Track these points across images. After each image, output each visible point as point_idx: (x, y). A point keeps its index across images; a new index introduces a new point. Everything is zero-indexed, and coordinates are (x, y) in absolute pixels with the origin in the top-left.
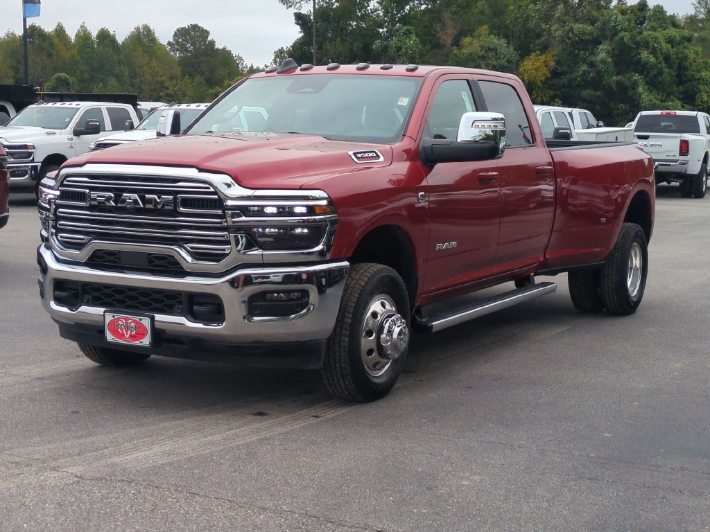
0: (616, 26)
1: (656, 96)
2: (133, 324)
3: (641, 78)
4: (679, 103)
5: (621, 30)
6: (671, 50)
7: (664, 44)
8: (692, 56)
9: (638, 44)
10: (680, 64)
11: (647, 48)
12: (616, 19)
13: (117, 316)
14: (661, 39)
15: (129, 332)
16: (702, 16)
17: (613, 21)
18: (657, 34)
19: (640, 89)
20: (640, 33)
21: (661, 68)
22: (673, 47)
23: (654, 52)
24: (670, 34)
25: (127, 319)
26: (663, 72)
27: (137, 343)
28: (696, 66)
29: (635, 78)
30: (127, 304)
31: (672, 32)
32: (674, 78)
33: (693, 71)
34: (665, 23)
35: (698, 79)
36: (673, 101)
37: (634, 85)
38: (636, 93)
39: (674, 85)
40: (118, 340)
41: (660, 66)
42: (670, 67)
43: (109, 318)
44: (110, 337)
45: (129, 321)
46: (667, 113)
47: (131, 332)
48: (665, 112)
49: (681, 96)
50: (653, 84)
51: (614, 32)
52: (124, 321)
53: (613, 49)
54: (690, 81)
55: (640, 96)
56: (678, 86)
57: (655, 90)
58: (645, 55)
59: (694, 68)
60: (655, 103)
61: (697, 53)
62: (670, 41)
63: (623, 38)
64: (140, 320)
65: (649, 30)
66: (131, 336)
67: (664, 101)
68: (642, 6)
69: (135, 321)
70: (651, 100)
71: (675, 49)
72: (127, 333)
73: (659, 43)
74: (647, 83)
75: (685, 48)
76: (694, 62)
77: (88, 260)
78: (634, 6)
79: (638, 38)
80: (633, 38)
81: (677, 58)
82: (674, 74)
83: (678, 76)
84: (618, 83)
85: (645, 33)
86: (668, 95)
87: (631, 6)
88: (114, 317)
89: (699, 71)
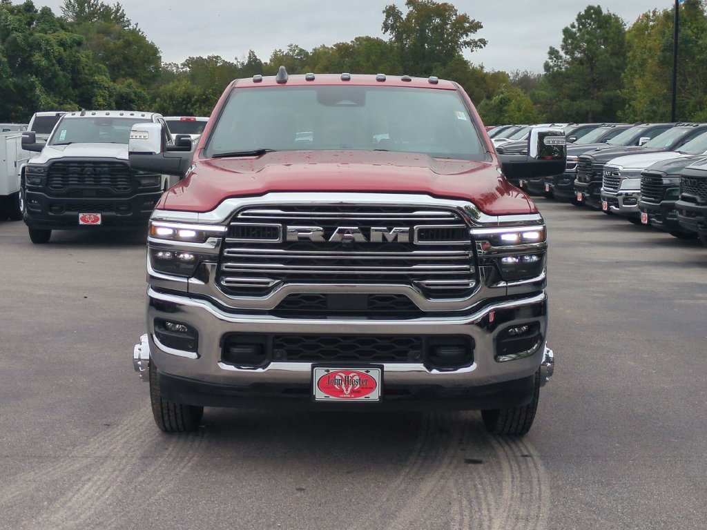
0: (7, 25)
1: (54, 98)
2: (356, 378)
3: (38, 80)
4: (76, 106)
5: (12, 30)
6: (64, 53)
7: (56, 47)
8: (84, 60)
9: (30, 45)
10: (73, 67)
11: (40, 49)
12: (6, 18)
13: (332, 370)
14: (53, 42)
15: (351, 387)
16: (70, 20)
17: (4, 20)
18: (48, 36)
19: (38, 92)
20: (31, 34)
21: (55, 71)
22: (65, 51)
23: (47, 55)
24: (61, 37)
25: (347, 373)
26: (58, 75)
27: (362, 398)
28: (89, 70)
29: (32, 80)
30: (339, 355)
31: (63, 35)
32: (70, 81)
33: (86, 74)
34: (54, 26)
35: (92, 83)
36: (70, 104)
37: (32, 87)
38: (34, 95)
39: (70, 88)
40: (332, 398)
41: (53, 69)
42: (64, 69)
43: (320, 372)
44: (320, 395)
45: (351, 375)
46: (187, 119)
47: (353, 387)
48: (185, 118)
49: (78, 100)
50: (50, 86)
51: (6, 32)
52: (343, 375)
53: (7, 49)
54: (84, 84)
55: (38, 99)
56: (73, 89)
57: (52, 93)
58: (37, 57)
59: (87, 71)
60: (52, 106)
61: (87, 57)
62: (62, 44)
63: (15, 39)
64: (368, 372)
65: (40, 32)
66: (353, 392)
67: (62, 104)
68: (29, 7)
69: (359, 374)
70: (48, 103)
71: (68, 52)
72: (347, 388)
73: (51, 46)
74: (43, 85)
75: (77, 51)
76: (87, 65)
77: (277, 307)
78: (21, 6)
79: (30, 40)
80: (26, 39)
81: (71, 61)
82: (70, 76)
83: (73, 79)
84: (16, 85)
85: (37, 35)
86: (65, 97)
87: (17, 7)
88: (328, 371)
89: (92, 75)
